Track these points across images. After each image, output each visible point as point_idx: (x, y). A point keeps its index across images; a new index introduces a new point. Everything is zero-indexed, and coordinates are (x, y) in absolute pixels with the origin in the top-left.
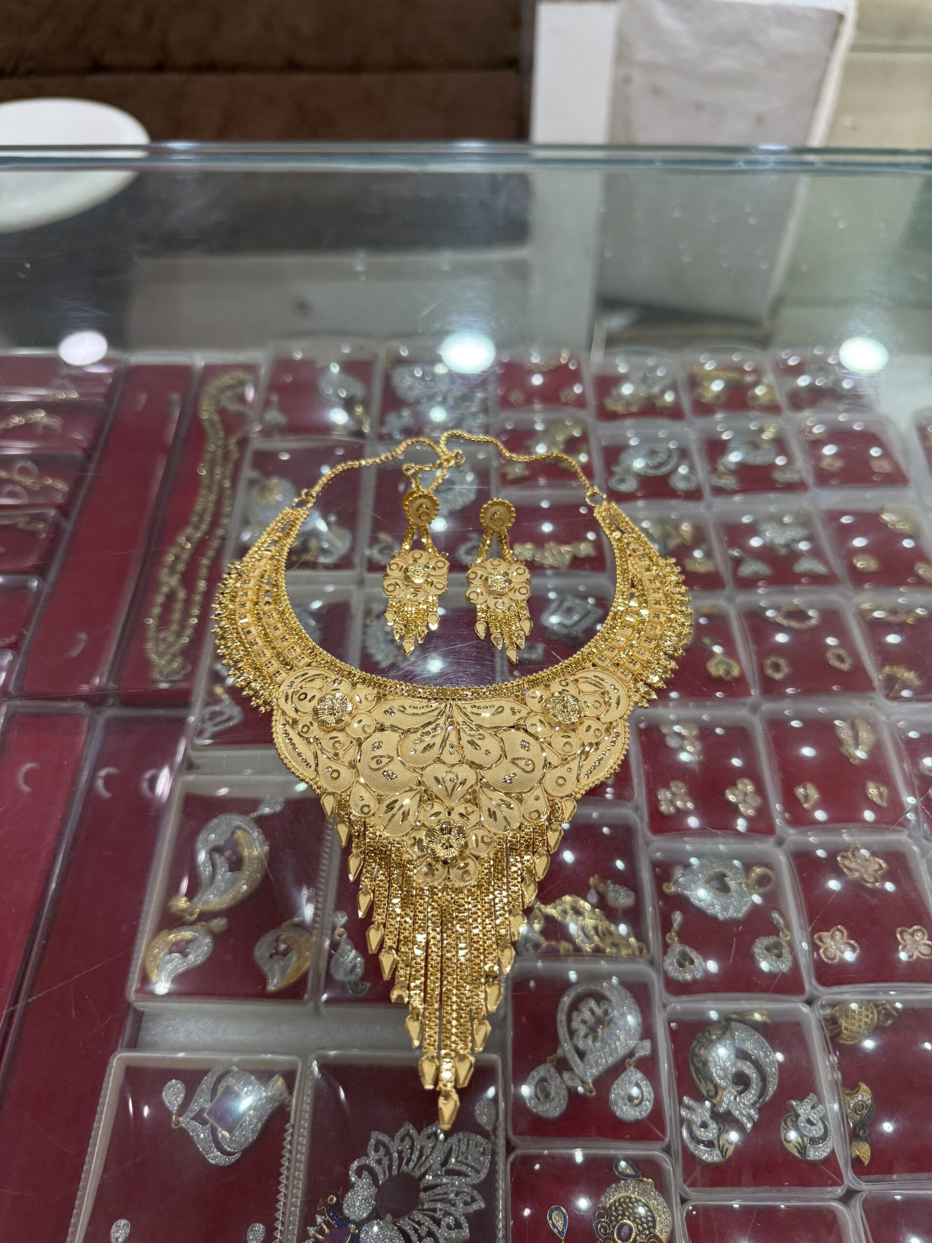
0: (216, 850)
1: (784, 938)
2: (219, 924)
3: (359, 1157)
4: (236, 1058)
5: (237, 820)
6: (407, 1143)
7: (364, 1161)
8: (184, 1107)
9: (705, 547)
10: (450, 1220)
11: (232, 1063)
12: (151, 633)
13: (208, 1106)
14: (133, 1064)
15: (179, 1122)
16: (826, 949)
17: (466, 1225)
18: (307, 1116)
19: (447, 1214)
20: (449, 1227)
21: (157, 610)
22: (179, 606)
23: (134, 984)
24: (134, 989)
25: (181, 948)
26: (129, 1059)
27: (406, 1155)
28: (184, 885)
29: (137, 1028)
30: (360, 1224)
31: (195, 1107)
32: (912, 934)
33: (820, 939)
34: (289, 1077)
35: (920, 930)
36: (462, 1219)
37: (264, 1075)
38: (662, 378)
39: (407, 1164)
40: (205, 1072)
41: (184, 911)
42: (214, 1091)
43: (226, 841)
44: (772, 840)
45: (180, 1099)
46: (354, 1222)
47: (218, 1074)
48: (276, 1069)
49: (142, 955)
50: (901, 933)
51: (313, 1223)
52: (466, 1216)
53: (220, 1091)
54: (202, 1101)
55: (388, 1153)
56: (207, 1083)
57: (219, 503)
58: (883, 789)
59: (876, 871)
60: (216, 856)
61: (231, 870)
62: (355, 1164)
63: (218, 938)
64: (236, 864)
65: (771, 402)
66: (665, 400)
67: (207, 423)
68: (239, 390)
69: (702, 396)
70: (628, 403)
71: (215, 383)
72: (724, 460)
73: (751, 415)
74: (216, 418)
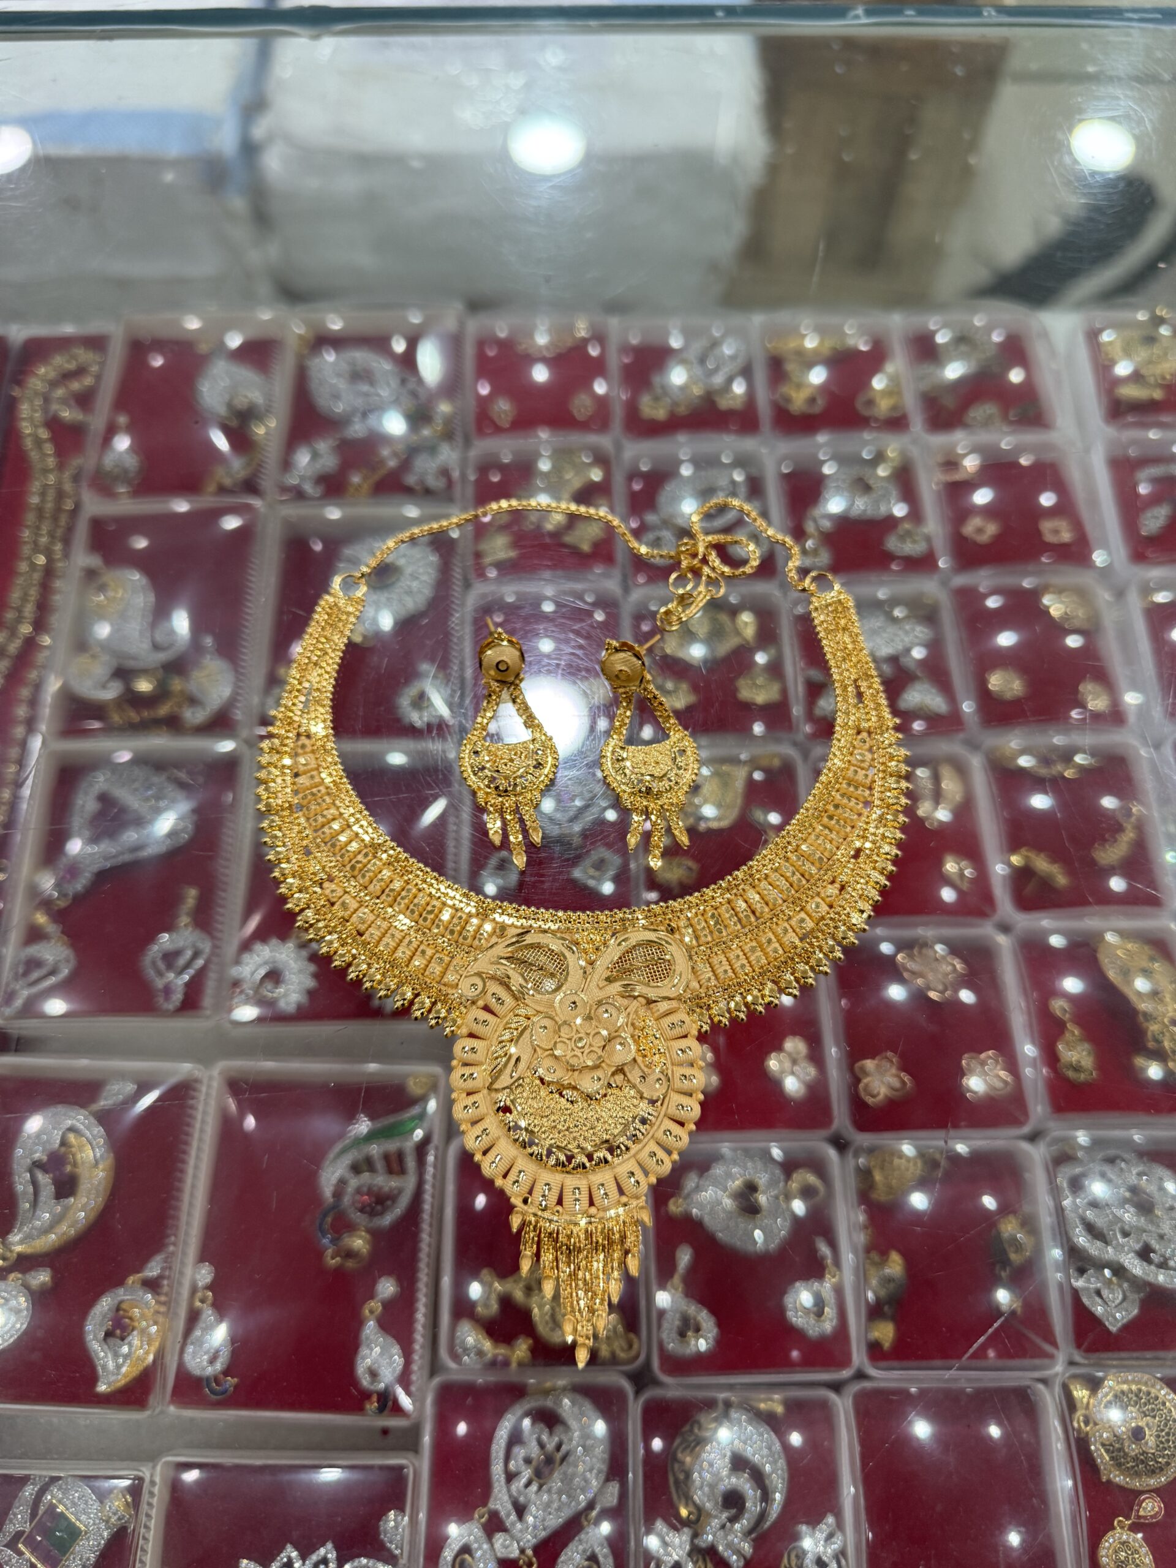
0: (38, 1166)
1: (829, 1282)
2: (42, 1277)
5: (70, 1115)
9: (773, 651)
13: (26, 1529)
31: (11, 1531)
38: (733, 358)
40: (25, 1482)
42: (35, 1511)
43: (51, 1155)
53: (42, 1509)
60: (39, 1174)
61: (57, 1196)
63: (39, 1301)
64: (66, 1187)
65: (894, 408)
66: (735, 397)
67: (28, 443)
68: (75, 386)
69: (788, 400)
70: (675, 404)
71: (42, 370)
72: (817, 512)
73: (867, 436)
74: (44, 434)
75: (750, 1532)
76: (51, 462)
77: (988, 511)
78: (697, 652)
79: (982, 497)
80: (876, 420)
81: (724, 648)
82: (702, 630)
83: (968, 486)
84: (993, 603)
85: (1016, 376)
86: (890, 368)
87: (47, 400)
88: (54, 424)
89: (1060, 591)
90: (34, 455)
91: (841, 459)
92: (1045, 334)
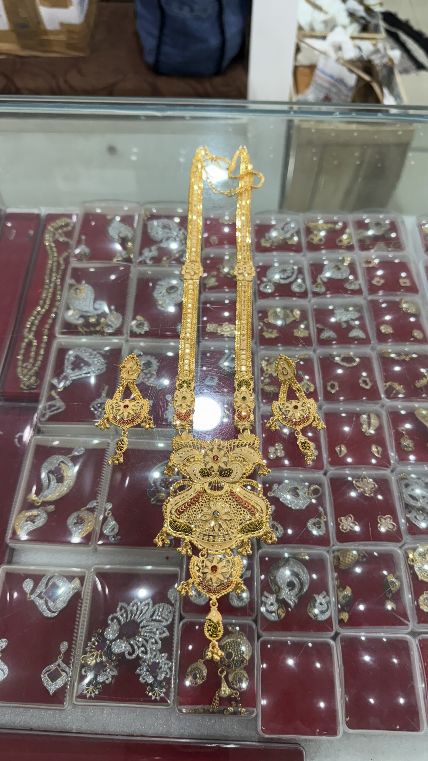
0: (50, 472)
1: (323, 520)
2: (51, 508)
3: (113, 613)
4: (58, 569)
5: (61, 458)
6: (135, 608)
7: (115, 615)
8: (33, 591)
9: (305, 322)
10: (153, 641)
11: (55, 572)
12: (20, 363)
13: (44, 591)
14: (9, 571)
15: (30, 598)
16: (342, 526)
17: (160, 642)
18: (89, 594)
19: (151, 638)
20: (152, 643)
23: (9, 535)
24: (9, 537)
25: (32, 519)
26: (7, 569)
27: (134, 612)
28: (34, 489)
29: (11, 556)
30: (111, 642)
31: (38, 591)
32: (385, 519)
33: (341, 521)
34: (82, 579)
35: (389, 517)
36: (158, 640)
37: (70, 578)
38: (293, 228)
39: (135, 616)
40: (43, 576)
41: (34, 501)
42: (47, 584)
43: (56, 468)
44: (322, 472)
45: (31, 588)
46: (109, 640)
47: (49, 577)
48: (76, 575)
49: (13, 522)
50: (380, 519)
51: (90, 641)
52: (161, 639)
53: (50, 584)
54: (41, 588)
55: (126, 611)
56: (44, 581)
57: (54, 294)
58: (380, 449)
59: (372, 488)
60: (51, 475)
61: (57, 482)
62: (111, 617)
63: (50, 514)
64: (60, 480)
65: (349, 243)
66: (294, 241)
67: (48, 248)
68: (65, 229)
69: (313, 239)
70: (273, 242)
71: (53, 224)
72: (322, 276)
73: (340, 251)
74: (53, 245)
75: (297, 595)
76: (55, 254)
77: (381, 277)
78: (279, 323)
79: (380, 273)
80: (342, 246)
81: (289, 321)
82: (281, 316)
83: (375, 269)
84: (384, 305)
85: (393, 235)
86: (348, 231)
87: (54, 234)
88: (56, 242)
89: (406, 302)
90: (50, 252)
91: (330, 261)
92: (403, 222)
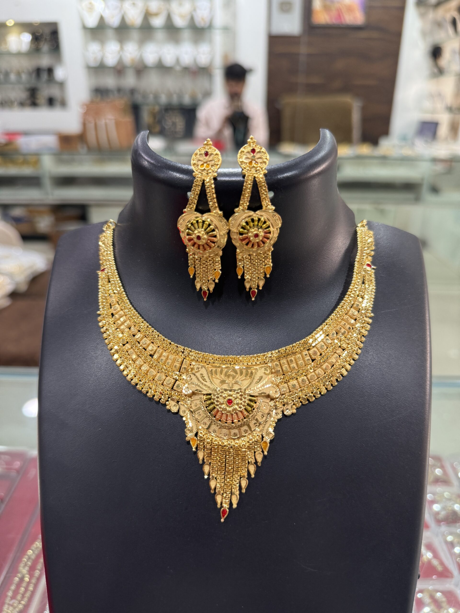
21: (13, 587)
22: (24, 585)
